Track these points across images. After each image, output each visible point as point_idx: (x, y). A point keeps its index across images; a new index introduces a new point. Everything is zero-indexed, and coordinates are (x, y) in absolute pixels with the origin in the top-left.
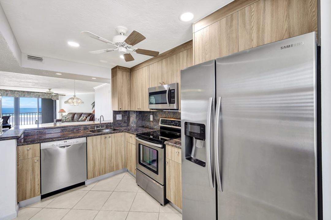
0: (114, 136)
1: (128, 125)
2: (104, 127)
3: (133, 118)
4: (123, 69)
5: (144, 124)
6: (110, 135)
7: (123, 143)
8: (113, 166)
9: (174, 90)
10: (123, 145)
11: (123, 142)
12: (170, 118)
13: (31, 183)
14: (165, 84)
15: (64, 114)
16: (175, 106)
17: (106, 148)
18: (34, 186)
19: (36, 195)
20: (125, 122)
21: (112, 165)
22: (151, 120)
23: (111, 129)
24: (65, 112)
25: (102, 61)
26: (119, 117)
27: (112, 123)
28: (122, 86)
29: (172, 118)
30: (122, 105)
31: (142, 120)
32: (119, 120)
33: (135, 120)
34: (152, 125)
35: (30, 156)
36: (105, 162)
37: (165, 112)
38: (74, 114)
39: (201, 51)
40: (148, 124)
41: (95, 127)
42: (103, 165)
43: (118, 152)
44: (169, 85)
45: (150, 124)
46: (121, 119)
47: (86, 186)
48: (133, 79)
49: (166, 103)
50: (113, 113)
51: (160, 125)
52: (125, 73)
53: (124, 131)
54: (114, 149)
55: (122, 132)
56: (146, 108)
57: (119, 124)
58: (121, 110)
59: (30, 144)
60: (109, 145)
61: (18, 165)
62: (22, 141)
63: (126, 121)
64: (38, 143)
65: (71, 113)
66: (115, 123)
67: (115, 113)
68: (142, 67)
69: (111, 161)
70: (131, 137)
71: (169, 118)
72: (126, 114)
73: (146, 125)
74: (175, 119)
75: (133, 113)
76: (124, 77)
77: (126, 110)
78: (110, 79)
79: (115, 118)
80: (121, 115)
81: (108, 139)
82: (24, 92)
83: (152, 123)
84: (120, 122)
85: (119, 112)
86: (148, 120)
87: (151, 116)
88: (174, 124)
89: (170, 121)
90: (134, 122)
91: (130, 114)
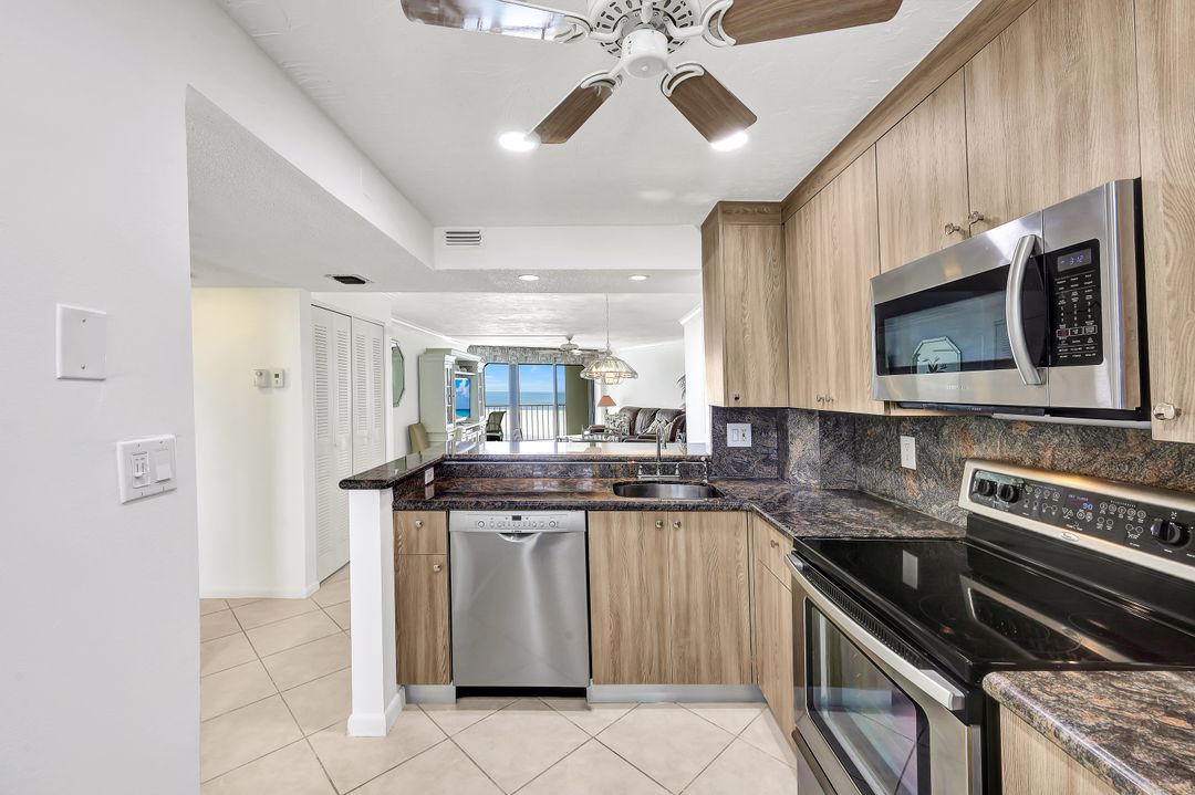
0: (701, 523)
1: (781, 477)
2: (673, 473)
3: (804, 445)
4: (746, 212)
5: (864, 481)
6: (681, 515)
7: (743, 563)
8: (698, 661)
9: (1093, 246)
10: (743, 574)
11: (742, 556)
12: (1053, 470)
13: (426, 635)
14: (993, 223)
15: (613, 410)
16: (1103, 386)
17: (661, 571)
18: (435, 650)
19: (439, 679)
20: (767, 461)
21: (694, 655)
22: (905, 464)
23: (702, 484)
24: (613, 404)
25: (648, 195)
26: (739, 436)
27: (703, 459)
28: (743, 294)
29: (1068, 472)
30: (744, 383)
31: (856, 459)
32: (739, 449)
33: (815, 455)
34: (912, 492)
35: (423, 549)
36: (661, 628)
37: (1009, 424)
38: (636, 412)
40: (888, 483)
41: (640, 472)
42: (652, 639)
43: (718, 601)
44: (1030, 221)
45: (901, 486)
46: (748, 443)
47: (589, 709)
48: (794, 248)
49: (1009, 363)
50: (714, 418)
51: (966, 502)
52: (754, 232)
53: (746, 505)
54: (698, 579)
55: (735, 509)
56: (864, 396)
57: (741, 467)
58: (741, 404)
59: (421, 509)
60: (676, 558)
61: (397, 570)
62: (429, 492)
63: (774, 456)
64: (442, 509)
65: (629, 409)
66: (723, 461)
67: (723, 416)
68: (836, 171)
69: (686, 634)
70: (774, 544)
71: (1042, 470)
72: (772, 421)
73: (880, 488)
74: (1106, 480)
75: (804, 420)
76: (754, 247)
77: (767, 403)
78: (694, 272)
79: (719, 437)
80: (748, 427)
81: (672, 531)
82: (525, 349)
83: (911, 481)
84: (746, 459)
85: (741, 413)
86: (887, 463)
87: (904, 439)
88: (1094, 522)
89: (1056, 497)
90: (809, 465)
91: (790, 424)
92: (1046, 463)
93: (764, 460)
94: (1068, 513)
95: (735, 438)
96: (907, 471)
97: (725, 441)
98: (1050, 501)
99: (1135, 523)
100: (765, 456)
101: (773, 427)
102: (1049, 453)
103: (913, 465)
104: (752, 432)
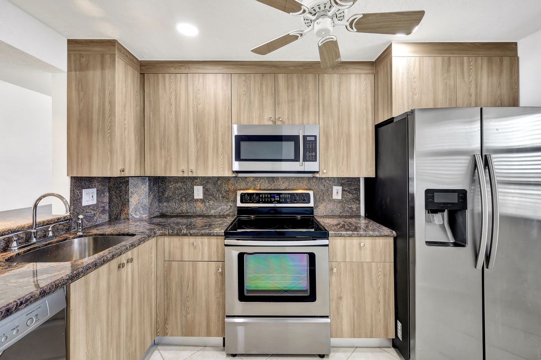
3: (139, 197)
9: (314, 137)
11: (153, 265)
20: (104, 211)
22: (196, 197)
26: (89, 197)
32: (89, 206)
33: (146, 201)
34: (199, 208)
39: (406, 87)
40: (184, 207)
45: (192, 207)
46: (95, 202)
50: (72, 185)
52: (130, 71)
57: (90, 219)
67: (79, 183)
72: (107, 186)
73: (178, 210)
75: (140, 183)
79: (76, 199)
80: (95, 190)
83: (199, 204)
84: (93, 212)
85: (90, 182)
86: (184, 199)
87: (196, 188)
88: (280, 200)
89: (269, 196)
90: (142, 207)
91: (130, 186)
92: (258, 188)
93: (102, 211)
94: (273, 199)
95: (88, 199)
96: (197, 200)
97: (81, 202)
98: (268, 197)
99: (288, 198)
100: (102, 209)
101: (107, 189)
102: (259, 185)
103: (201, 197)
104: (97, 193)
